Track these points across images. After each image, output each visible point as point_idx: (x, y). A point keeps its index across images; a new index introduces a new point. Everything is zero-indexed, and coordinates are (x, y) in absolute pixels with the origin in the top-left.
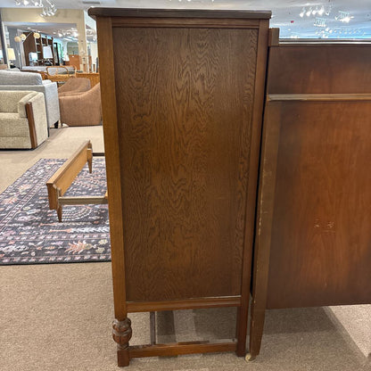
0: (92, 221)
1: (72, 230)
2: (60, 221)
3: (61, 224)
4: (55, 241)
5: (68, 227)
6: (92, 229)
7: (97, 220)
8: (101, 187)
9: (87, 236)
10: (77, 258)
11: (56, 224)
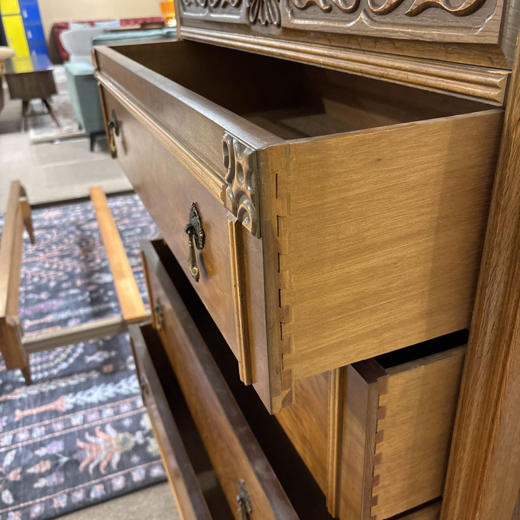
0: (98, 368)
1: (67, 402)
2: (29, 382)
3: (34, 391)
4: (42, 444)
5: (54, 395)
6: (110, 390)
7: (107, 362)
8: (71, 276)
9: (108, 412)
10: (119, 483)
11: (21, 393)
